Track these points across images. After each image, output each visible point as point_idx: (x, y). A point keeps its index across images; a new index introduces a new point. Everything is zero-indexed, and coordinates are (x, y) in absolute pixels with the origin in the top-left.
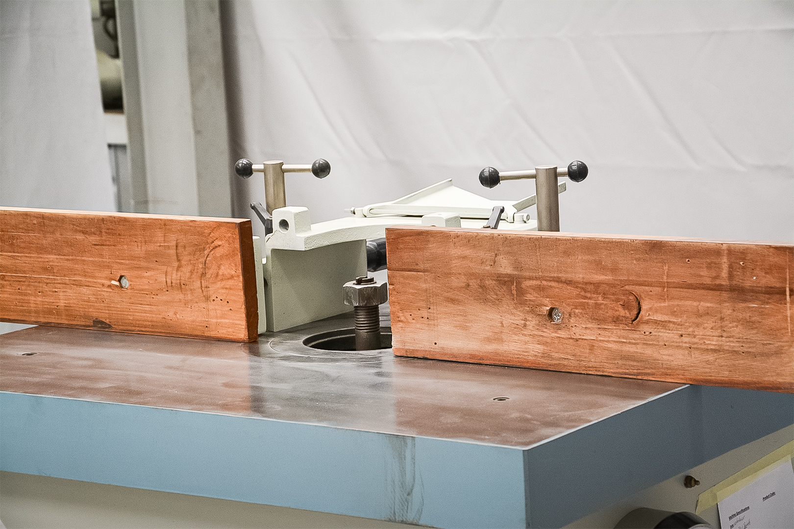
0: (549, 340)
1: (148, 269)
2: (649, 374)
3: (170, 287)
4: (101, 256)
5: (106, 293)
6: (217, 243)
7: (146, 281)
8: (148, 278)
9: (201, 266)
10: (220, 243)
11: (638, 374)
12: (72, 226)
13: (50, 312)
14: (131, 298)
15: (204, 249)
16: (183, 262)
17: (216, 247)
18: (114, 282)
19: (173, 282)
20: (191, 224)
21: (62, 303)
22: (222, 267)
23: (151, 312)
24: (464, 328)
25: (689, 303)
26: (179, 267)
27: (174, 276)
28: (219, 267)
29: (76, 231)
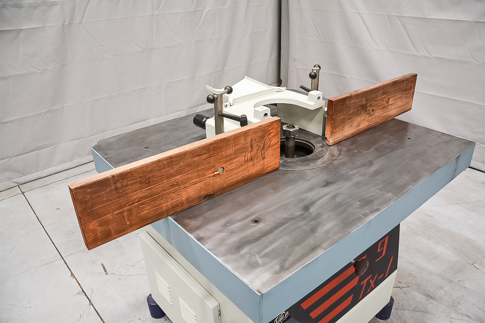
0: (370, 120)
1: (235, 158)
2: (388, 119)
3: (247, 161)
4: (209, 163)
5: (211, 181)
6: (270, 132)
7: (234, 164)
8: (235, 162)
9: (262, 145)
10: (272, 131)
11: (386, 120)
12: (191, 155)
13: (177, 206)
14: (225, 176)
15: (265, 137)
16: (254, 147)
17: (270, 134)
18: (215, 173)
19: (248, 158)
20: (259, 128)
21: (184, 198)
22: (272, 141)
23: (236, 177)
24: (351, 126)
25: (398, 96)
26: (251, 150)
27: (249, 155)
28: (271, 142)
29: (194, 157)
